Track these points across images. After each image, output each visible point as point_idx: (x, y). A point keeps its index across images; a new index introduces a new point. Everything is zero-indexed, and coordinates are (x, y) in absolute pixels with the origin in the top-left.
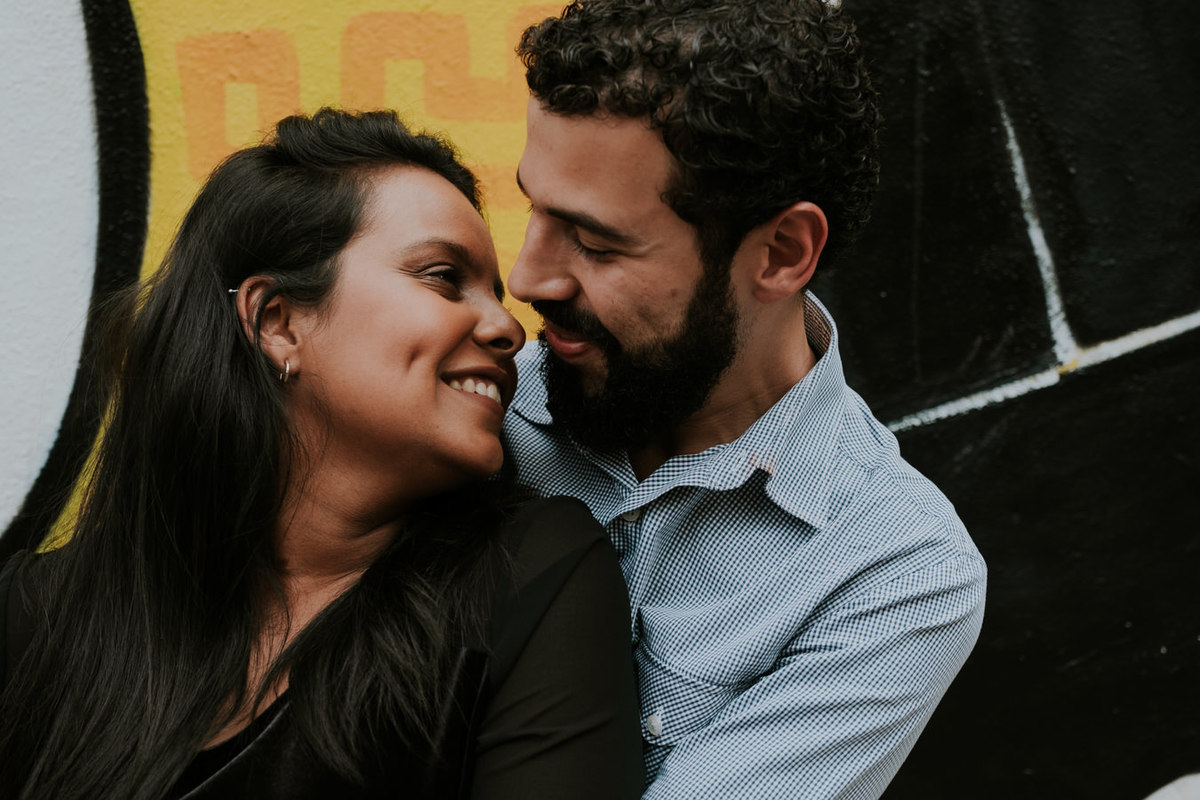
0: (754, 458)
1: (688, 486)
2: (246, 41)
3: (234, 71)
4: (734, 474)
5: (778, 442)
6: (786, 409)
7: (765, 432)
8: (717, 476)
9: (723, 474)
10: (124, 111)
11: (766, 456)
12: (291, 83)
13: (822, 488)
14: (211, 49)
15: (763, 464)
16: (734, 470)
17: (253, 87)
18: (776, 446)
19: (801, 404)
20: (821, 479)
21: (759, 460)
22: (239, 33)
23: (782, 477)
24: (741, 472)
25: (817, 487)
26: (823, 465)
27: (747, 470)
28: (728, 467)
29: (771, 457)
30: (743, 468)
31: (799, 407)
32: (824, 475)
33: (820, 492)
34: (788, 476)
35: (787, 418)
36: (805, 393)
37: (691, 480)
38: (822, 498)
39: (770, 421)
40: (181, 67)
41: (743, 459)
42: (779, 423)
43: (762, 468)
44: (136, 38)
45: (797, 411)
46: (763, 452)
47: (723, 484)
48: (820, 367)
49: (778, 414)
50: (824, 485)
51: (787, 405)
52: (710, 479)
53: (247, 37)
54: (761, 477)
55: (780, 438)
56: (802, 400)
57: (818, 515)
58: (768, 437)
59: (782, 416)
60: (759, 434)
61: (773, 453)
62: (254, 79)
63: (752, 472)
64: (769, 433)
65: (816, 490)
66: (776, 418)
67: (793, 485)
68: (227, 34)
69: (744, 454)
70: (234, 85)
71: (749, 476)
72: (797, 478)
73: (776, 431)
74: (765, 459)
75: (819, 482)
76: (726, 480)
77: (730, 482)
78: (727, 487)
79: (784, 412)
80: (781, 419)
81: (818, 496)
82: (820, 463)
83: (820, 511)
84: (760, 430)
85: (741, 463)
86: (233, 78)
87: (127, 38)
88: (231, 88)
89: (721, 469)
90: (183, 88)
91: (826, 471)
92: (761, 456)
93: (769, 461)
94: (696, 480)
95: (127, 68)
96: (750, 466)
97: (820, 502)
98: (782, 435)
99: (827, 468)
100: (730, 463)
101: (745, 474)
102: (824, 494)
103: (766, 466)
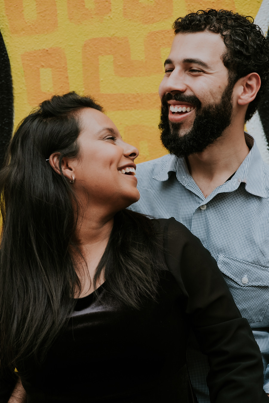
0: (239, 180)
1: (222, 193)
2: (47, 52)
3: (43, 64)
4: (235, 186)
5: (245, 173)
6: (245, 164)
7: (240, 172)
8: (229, 188)
9: (231, 187)
10: (3, 81)
11: (243, 178)
12: (64, 67)
13: (262, 186)
14: (34, 56)
15: (243, 180)
16: (234, 185)
17: (50, 69)
18: (245, 175)
19: (249, 161)
20: (261, 184)
21: (241, 180)
22: (44, 49)
23: (250, 185)
24: (236, 185)
25: (261, 186)
26: (261, 179)
27: (238, 183)
28: (232, 184)
29: (244, 178)
30: (237, 183)
31: (249, 162)
32: (262, 182)
33: (262, 187)
34: (251, 184)
35: (246, 166)
36: (250, 158)
37: (222, 191)
38: (263, 189)
39: (241, 168)
40: (23, 64)
41: (236, 181)
42: (244, 168)
43: (243, 182)
44: (7, 54)
45: (249, 163)
46: (242, 177)
47: (232, 189)
48: (252, 150)
49: (243, 166)
50: (263, 185)
51: (245, 163)
52: (228, 189)
53: (47, 50)
54: (243, 185)
55: (245, 172)
56: (250, 160)
57: (263, 194)
58: (242, 173)
59: (244, 166)
60: (239, 173)
61: (245, 177)
62: (51, 66)
63: (240, 184)
64: (242, 172)
65: (261, 187)
66: (243, 167)
67: (253, 187)
68: (40, 50)
69: (236, 179)
70: (43, 69)
71: (239, 185)
72: (254, 184)
73: (244, 171)
74: (243, 179)
75: (261, 185)
76: (232, 188)
77: (234, 188)
78: (234, 190)
79: (245, 165)
80: (244, 167)
81: (262, 189)
82: (260, 179)
83: (264, 193)
84: (239, 172)
85: (236, 182)
86: (43, 66)
87: (3, 54)
88: (42, 70)
89: (230, 186)
90: (24, 71)
91: (262, 181)
92: (241, 179)
93: (244, 179)
94: (224, 190)
95: (4, 65)
96: (239, 182)
97: (263, 190)
98: (246, 171)
99: (262, 180)
100: (233, 183)
101: (238, 185)
102: (263, 188)
103: (243, 181)
